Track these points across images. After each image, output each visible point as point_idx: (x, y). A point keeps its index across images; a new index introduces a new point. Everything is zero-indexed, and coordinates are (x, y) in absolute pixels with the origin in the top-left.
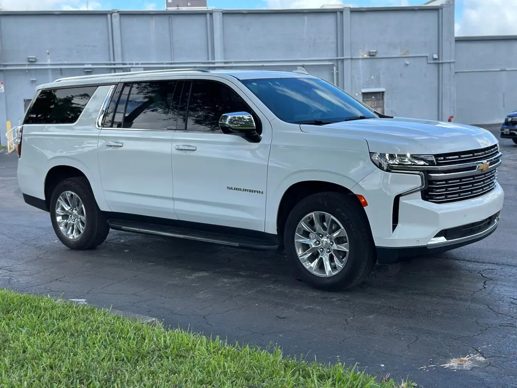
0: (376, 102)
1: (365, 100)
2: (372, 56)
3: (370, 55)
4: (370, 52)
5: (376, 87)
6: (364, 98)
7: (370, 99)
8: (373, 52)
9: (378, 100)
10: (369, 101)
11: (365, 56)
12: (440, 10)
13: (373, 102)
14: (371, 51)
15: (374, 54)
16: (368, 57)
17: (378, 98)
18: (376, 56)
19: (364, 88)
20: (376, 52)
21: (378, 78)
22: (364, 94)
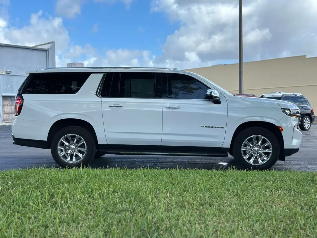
0: (11, 102)
1: (4, 100)
2: (8, 73)
3: (7, 73)
4: (6, 71)
5: (11, 93)
6: (3, 99)
7: (7, 100)
8: (9, 71)
9: (11, 101)
10: (6, 101)
11: (4, 73)
12: (47, 52)
13: (9, 102)
14: (8, 71)
15: (10, 73)
16: (6, 74)
17: (12, 99)
18: (11, 74)
19: (3, 93)
20: (10, 72)
21: (12, 87)
22: (3, 96)
